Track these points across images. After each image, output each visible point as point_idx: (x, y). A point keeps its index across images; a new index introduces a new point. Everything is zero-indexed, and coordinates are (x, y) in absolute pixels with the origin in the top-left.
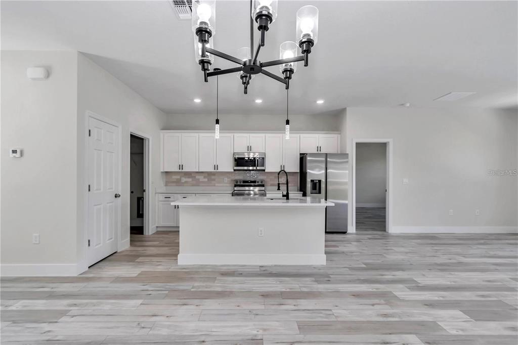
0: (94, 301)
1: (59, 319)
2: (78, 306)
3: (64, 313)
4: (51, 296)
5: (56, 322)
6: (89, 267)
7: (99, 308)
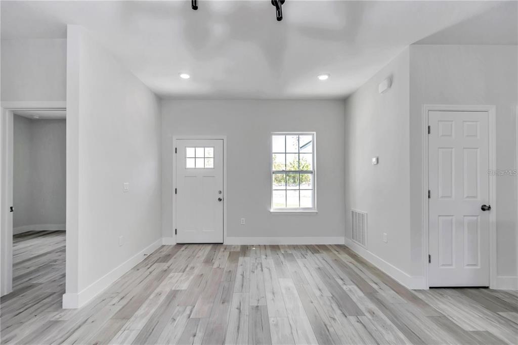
0: (389, 322)
1: (350, 315)
2: (373, 316)
3: (357, 313)
4: (372, 295)
5: (346, 316)
6: (430, 288)
7: (384, 332)
